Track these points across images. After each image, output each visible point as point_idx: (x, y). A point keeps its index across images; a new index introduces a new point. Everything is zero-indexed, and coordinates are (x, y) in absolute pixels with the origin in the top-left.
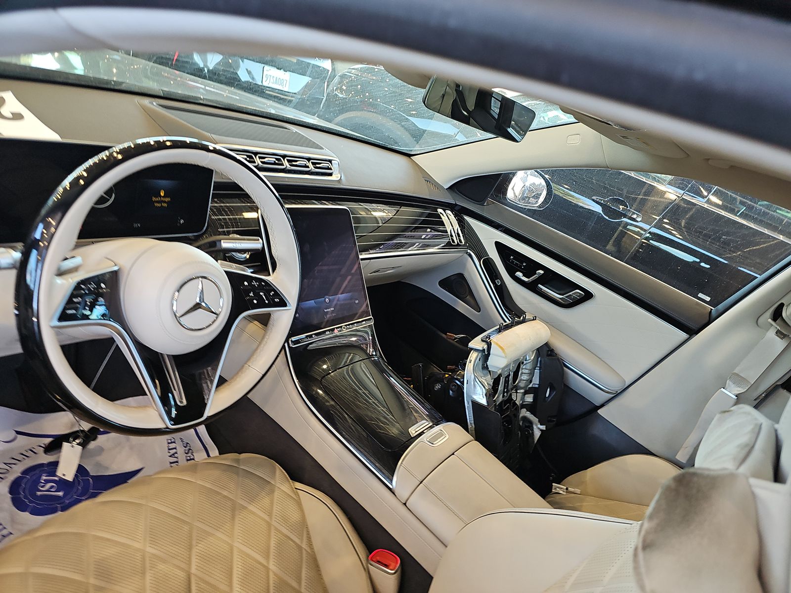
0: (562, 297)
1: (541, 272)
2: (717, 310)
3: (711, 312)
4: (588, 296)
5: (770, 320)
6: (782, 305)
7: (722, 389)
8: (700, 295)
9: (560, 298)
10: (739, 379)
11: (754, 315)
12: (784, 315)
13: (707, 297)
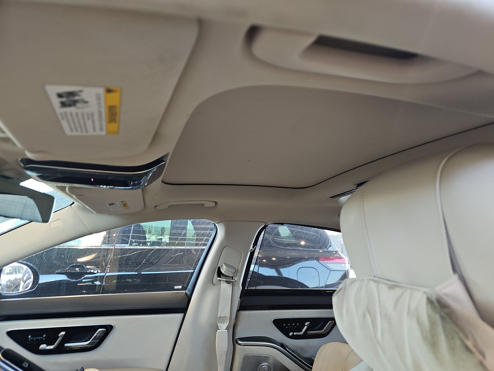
0: (89, 342)
1: (63, 333)
2: (189, 290)
3: (186, 293)
4: (109, 329)
5: (219, 278)
6: (219, 268)
7: (218, 331)
8: (176, 287)
9: (88, 344)
10: (222, 319)
11: (210, 281)
12: (223, 272)
13: (180, 286)
